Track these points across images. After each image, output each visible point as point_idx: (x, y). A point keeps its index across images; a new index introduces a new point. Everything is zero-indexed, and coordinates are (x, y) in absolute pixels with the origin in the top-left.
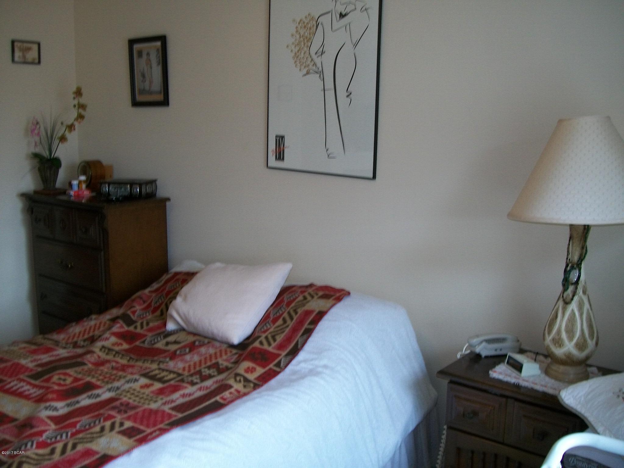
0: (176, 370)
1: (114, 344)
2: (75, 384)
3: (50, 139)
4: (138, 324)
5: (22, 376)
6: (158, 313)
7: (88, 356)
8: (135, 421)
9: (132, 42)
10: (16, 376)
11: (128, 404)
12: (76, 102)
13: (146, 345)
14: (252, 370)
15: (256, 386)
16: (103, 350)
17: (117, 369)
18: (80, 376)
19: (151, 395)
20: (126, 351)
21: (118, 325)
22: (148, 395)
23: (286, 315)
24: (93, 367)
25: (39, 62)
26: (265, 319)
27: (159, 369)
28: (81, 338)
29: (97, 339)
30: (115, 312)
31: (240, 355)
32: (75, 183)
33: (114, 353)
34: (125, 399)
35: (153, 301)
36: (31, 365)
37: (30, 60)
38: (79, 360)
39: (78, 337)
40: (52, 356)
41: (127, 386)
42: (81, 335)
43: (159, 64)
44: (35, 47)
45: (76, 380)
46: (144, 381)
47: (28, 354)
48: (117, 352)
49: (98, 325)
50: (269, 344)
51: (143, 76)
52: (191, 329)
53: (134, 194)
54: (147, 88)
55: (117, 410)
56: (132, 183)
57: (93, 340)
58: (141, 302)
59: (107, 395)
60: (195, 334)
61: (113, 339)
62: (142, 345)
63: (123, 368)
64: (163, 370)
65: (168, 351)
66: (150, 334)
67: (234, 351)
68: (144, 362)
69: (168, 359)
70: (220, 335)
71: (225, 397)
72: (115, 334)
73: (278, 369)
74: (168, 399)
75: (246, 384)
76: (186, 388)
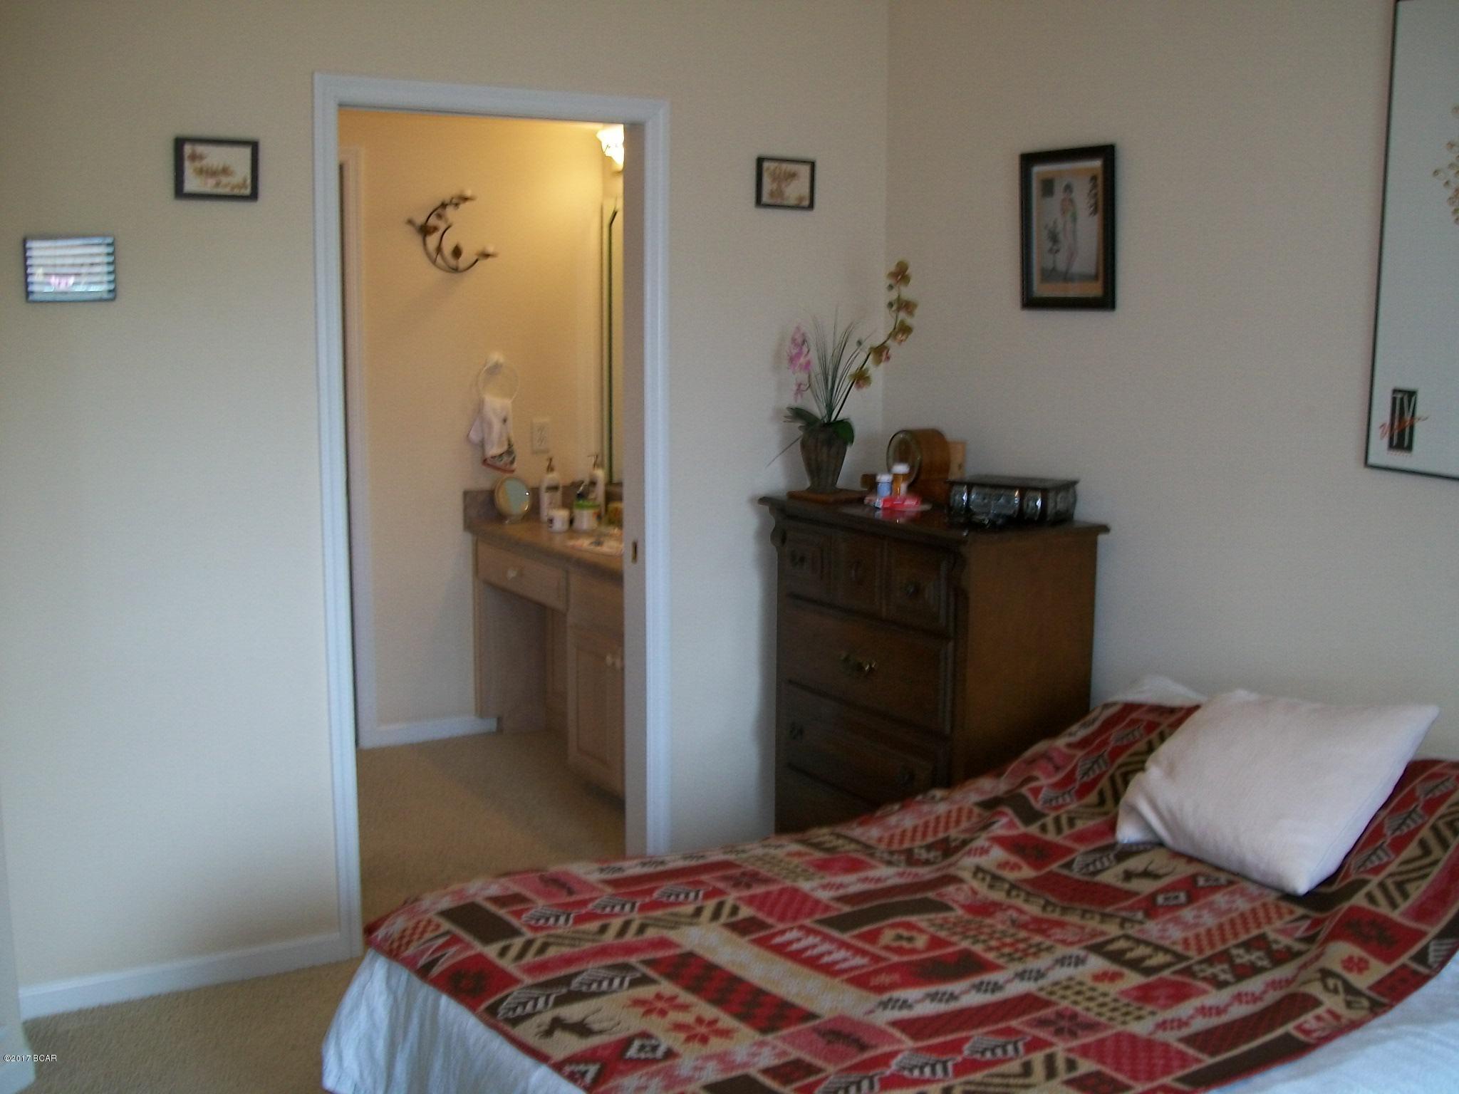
0: (1166, 943)
1: (1003, 865)
2: (937, 953)
3: (830, 378)
4: (1049, 820)
5: (808, 922)
6: (1092, 798)
7: (951, 889)
8: (1101, 1060)
9: (1029, 160)
10: (795, 918)
11: (1074, 1016)
12: (893, 295)
13: (1076, 873)
14: (1361, 966)
15: (1377, 1009)
16: (980, 875)
17: (1024, 926)
18: (943, 934)
19: (1125, 1000)
20: (1033, 882)
21: (1004, 820)
22: (1116, 1000)
23: (1425, 833)
24: (967, 917)
25: (811, 206)
26: (1371, 837)
27: (1127, 937)
28: (918, 843)
29: (957, 849)
30: (988, 786)
31: (1316, 923)
32: (884, 479)
33: (1006, 886)
34: (1064, 1004)
35: (1079, 769)
36: (824, 895)
37: (792, 202)
38: (931, 895)
39: (913, 839)
40: (866, 880)
41: (1061, 973)
42: (919, 834)
43: (1095, 212)
44: (804, 170)
45: (935, 942)
46: (1096, 963)
47: (811, 870)
48: (1014, 886)
49: (954, 815)
50: (1394, 905)
51: (1054, 238)
52: (1183, 846)
53: (1029, 511)
54: (1061, 266)
55: (1052, 1029)
56: (1026, 487)
57: (947, 849)
58: (1050, 767)
59: (1016, 988)
60: (1191, 859)
61: (998, 854)
62: (1065, 872)
63: (1040, 926)
64: (1139, 942)
65: (1136, 894)
66: (1082, 848)
67: (1300, 911)
68: (1083, 916)
69: (1140, 915)
70: (1262, 866)
71: (1307, 1026)
72: (1001, 841)
73: (1421, 969)
74: (1169, 1014)
75: (1350, 998)
76: (1204, 992)
